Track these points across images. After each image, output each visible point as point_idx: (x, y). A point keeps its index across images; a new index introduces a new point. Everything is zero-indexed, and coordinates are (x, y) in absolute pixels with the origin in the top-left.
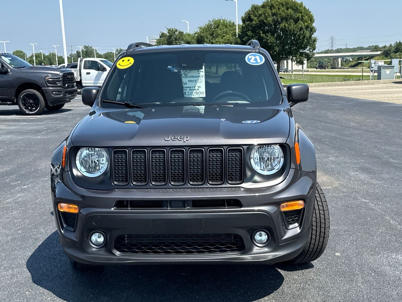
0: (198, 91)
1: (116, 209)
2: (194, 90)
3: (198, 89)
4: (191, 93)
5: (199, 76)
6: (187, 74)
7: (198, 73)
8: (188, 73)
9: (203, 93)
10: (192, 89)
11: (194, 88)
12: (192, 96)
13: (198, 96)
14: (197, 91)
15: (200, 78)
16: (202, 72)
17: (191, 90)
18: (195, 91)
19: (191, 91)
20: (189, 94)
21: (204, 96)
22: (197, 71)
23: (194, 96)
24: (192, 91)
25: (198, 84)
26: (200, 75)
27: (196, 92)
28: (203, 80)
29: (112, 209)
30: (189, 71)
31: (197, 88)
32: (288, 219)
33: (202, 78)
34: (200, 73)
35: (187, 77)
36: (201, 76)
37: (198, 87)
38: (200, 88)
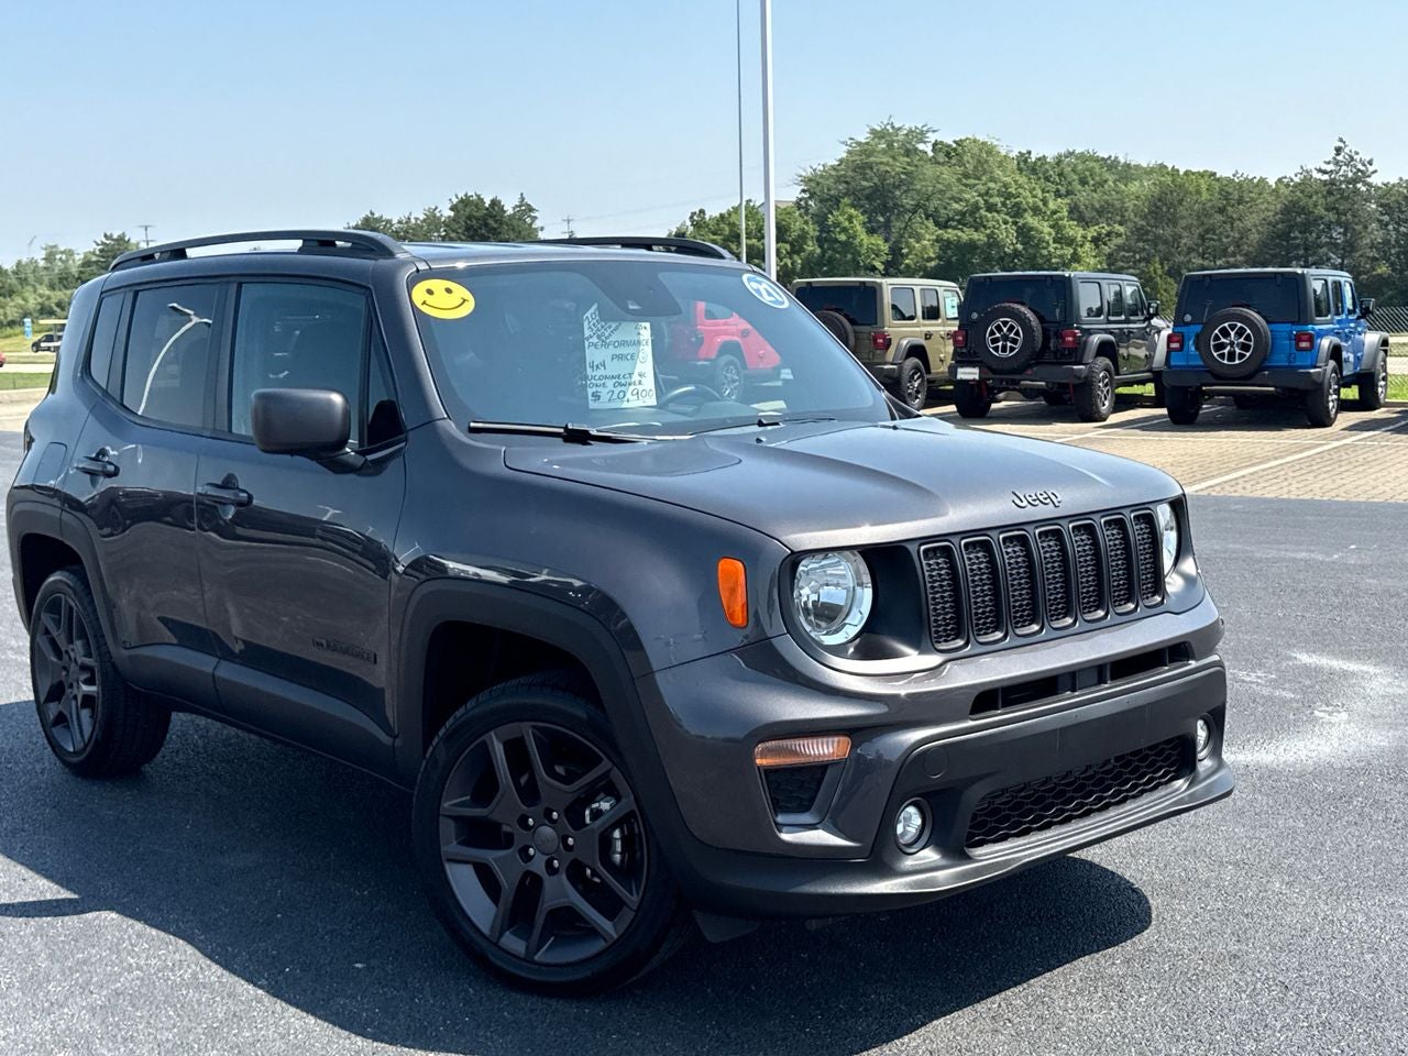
0: (640, 388)
2: (630, 384)
3: (639, 383)
4: (621, 395)
5: (639, 342)
6: (607, 334)
7: (636, 332)
8: (609, 331)
9: (649, 393)
10: (623, 381)
11: (628, 380)
12: (625, 405)
13: (640, 403)
14: (638, 387)
15: (640, 347)
16: (645, 328)
17: (621, 385)
18: (632, 387)
19: (619, 389)
20: (615, 396)
21: (653, 400)
22: (633, 325)
23: (632, 402)
24: (623, 388)
25: (639, 368)
26: (640, 338)
27: (635, 392)
31: (636, 378)
33: (645, 348)
34: (641, 332)
35: (605, 345)
36: (645, 343)
37: (639, 375)
38: (643, 380)
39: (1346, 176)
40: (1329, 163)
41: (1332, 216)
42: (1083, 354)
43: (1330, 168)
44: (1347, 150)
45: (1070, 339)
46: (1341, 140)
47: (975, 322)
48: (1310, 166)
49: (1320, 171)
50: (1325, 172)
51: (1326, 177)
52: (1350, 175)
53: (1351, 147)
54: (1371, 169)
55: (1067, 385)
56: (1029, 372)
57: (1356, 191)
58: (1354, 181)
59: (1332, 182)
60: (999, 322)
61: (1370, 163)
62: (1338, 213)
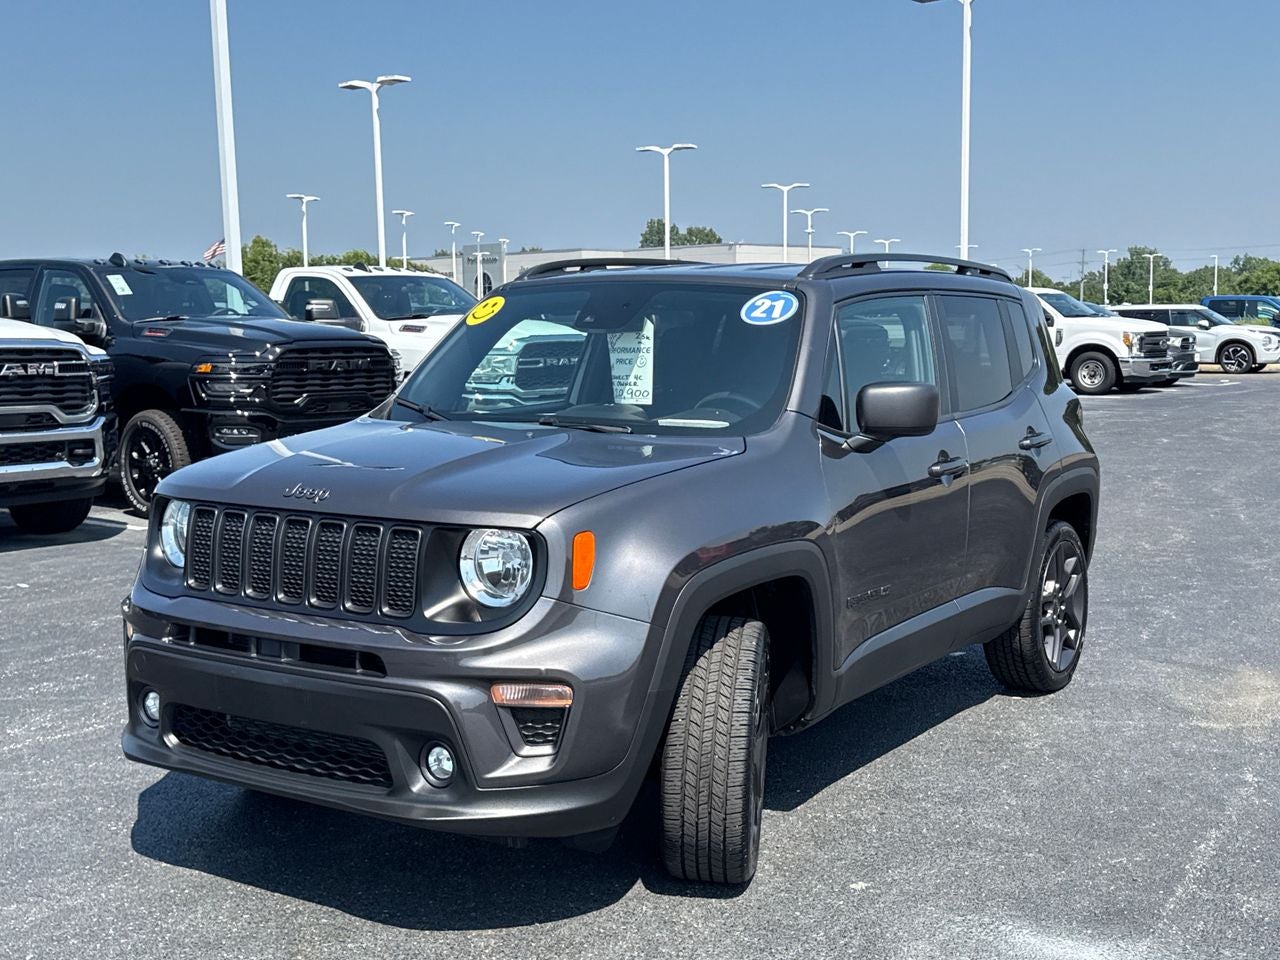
0: (635, 388)
1: (174, 643)
2: (626, 385)
3: (635, 384)
4: (623, 392)
5: (639, 350)
6: (616, 341)
7: (637, 339)
9: (646, 394)
10: (622, 381)
11: (625, 381)
12: (621, 402)
13: (633, 402)
14: (633, 387)
15: (641, 354)
16: (648, 338)
17: (622, 384)
18: (628, 387)
19: (621, 387)
20: (619, 394)
21: (649, 401)
22: (635, 335)
23: (627, 400)
24: (623, 388)
25: (636, 371)
26: (642, 346)
27: (631, 391)
28: (647, 359)
29: (166, 640)
30: (618, 335)
31: (632, 379)
32: (523, 728)
33: (646, 355)
34: (643, 341)
35: (616, 350)
36: (645, 350)
37: (636, 377)
38: (639, 382)
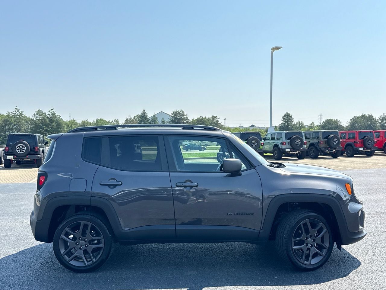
39: (18, 114)
40: (14, 111)
41: (15, 123)
42: (39, 152)
43: (14, 112)
44: (18, 109)
45: (37, 149)
46: (16, 107)
47: (11, 145)
48: (10, 112)
49: (12, 113)
50: (13, 113)
51: (13, 114)
52: (19, 114)
53: (19, 108)
54: (23, 113)
55: (34, 159)
56: (27, 157)
57: (20, 118)
58: (19, 115)
59: (15, 115)
60: (19, 145)
61: (23, 112)
62: (17, 122)
